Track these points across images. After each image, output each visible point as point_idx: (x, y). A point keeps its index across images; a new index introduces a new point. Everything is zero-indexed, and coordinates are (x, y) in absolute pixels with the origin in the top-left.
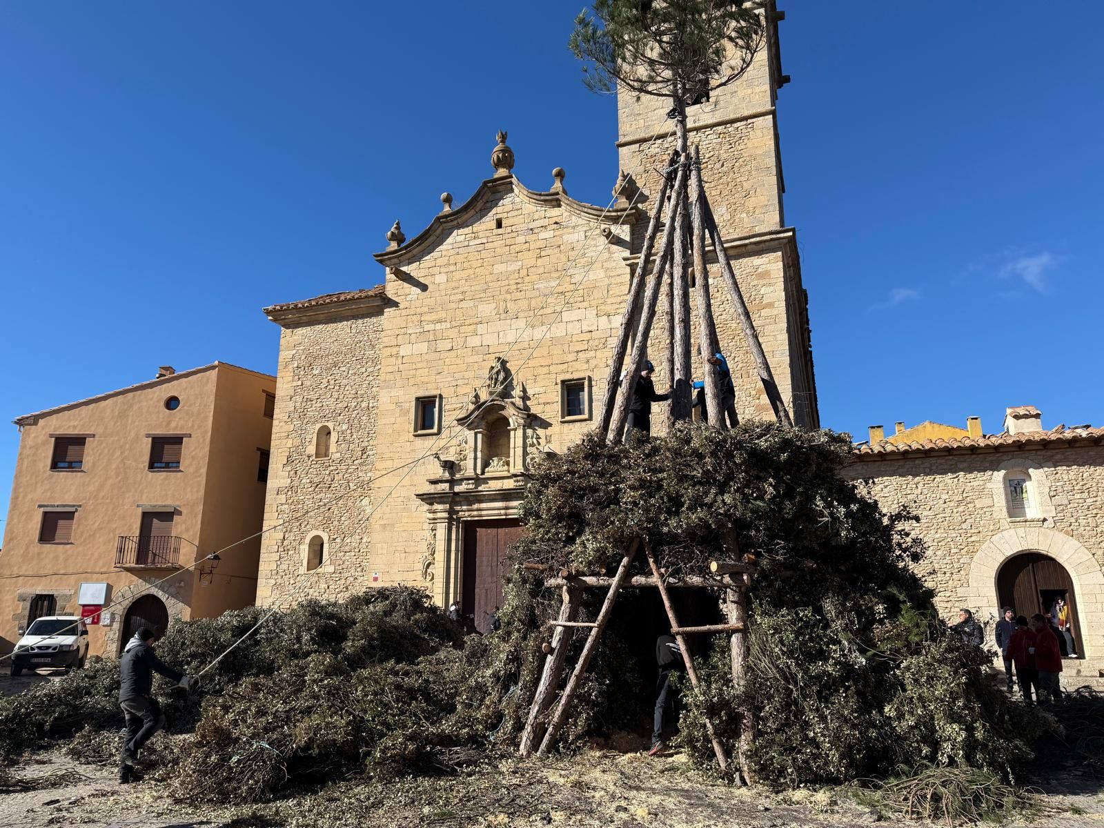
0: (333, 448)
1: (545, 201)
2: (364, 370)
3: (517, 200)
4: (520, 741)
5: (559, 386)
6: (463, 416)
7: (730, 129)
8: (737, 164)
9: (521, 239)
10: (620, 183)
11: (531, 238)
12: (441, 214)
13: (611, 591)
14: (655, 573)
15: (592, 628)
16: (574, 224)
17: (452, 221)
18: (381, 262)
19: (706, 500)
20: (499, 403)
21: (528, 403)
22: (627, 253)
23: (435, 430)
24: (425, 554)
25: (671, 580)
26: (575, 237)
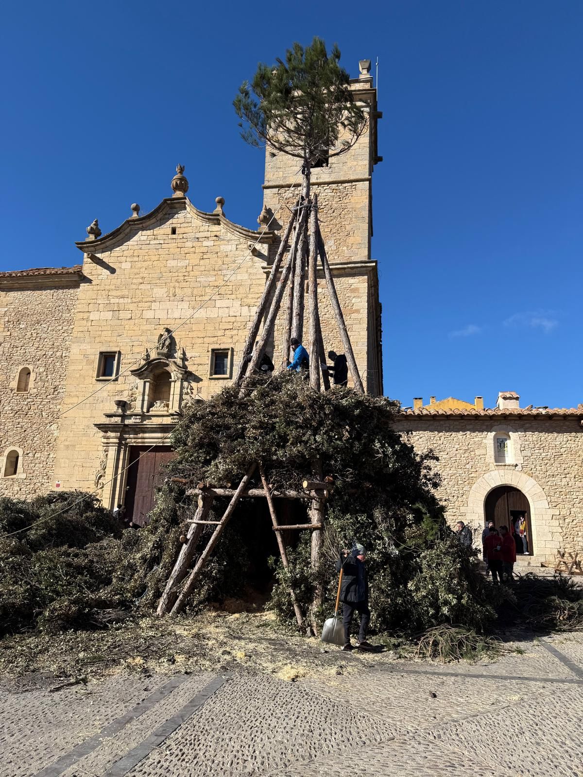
0: (31, 384)
1: (209, 219)
2: (60, 328)
3: (189, 216)
4: (158, 606)
5: (210, 353)
6: (136, 368)
7: (340, 187)
8: (343, 212)
9: (189, 244)
10: (263, 213)
11: (195, 244)
12: (130, 219)
13: (233, 499)
14: (265, 488)
15: (217, 525)
16: (229, 238)
17: (138, 224)
18: (81, 248)
19: (304, 439)
20: (164, 361)
21: (186, 363)
22: (265, 264)
23: (113, 377)
24: (98, 469)
25: (276, 493)
26: (229, 248)
